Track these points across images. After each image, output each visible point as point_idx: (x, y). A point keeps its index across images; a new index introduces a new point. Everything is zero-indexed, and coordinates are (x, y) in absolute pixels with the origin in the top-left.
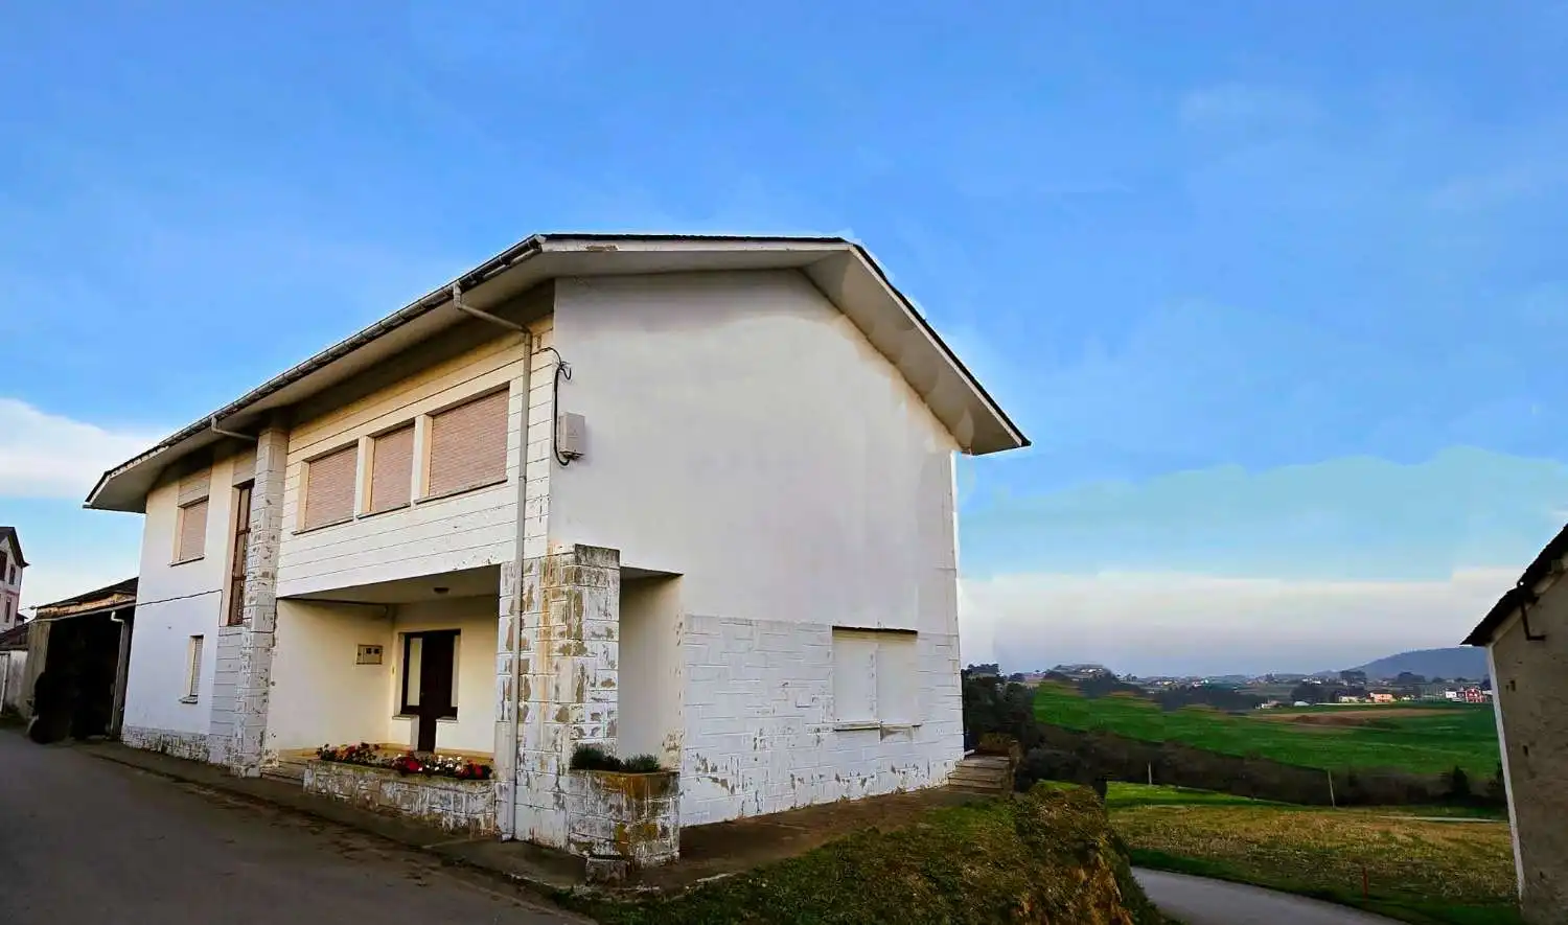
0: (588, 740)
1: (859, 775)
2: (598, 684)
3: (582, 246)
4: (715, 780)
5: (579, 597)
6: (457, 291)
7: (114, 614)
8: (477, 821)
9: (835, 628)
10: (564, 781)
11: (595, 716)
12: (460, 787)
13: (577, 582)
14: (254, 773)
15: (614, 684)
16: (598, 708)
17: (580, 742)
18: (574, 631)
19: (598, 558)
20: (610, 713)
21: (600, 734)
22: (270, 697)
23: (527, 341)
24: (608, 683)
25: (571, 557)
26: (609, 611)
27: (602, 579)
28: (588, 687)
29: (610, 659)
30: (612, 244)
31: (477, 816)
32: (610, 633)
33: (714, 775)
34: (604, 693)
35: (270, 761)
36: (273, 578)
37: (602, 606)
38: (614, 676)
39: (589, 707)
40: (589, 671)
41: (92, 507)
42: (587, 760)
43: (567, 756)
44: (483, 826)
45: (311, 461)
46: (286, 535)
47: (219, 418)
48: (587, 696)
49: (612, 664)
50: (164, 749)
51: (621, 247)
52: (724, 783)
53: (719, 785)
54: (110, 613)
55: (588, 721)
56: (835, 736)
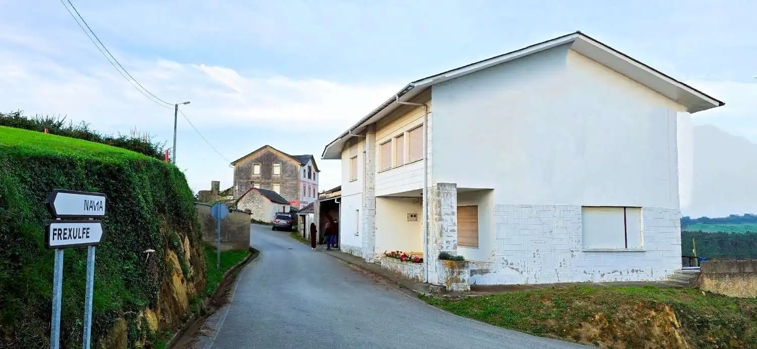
0: (444, 250)
1: (599, 272)
2: (448, 231)
3: (431, 80)
4: (513, 268)
5: (439, 202)
6: (397, 98)
7: (336, 200)
8: (417, 277)
9: (582, 207)
10: (437, 262)
11: (447, 242)
12: (413, 265)
13: (439, 196)
14: (372, 261)
15: (455, 231)
16: (449, 239)
17: (442, 251)
18: (438, 213)
19: (447, 187)
20: (454, 241)
21: (450, 248)
22: (376, 234)
23: (426, 109)
24: (453, 231)
25: (436, 188)
26: (452, 205)
27: (449, 195)
28: (443, 231)
29: (453, 222)
30: (443, 75)
31: (417, 275)
32: (453, 213)
33: (511, 266)
34: (452, 234)
35: (377, 257)
36: (374, 189)
37: (450, 204)
38: (456, 228)
39: (445, 239)
40: (445, 226)
41: (324, 159)
42: (443, 257)
43: (438, 254)
44: (420, 278)
45: (382, 144)
46: (376, 173)
47: (351, 130)
48: (444, 235)
49: (454, 224)
50: (351, 253)
51: (447, 75)
52: (517, 270)
53: (514, 270)
54: (334, 200)
55: (445, 243)
56: (583, 254)
